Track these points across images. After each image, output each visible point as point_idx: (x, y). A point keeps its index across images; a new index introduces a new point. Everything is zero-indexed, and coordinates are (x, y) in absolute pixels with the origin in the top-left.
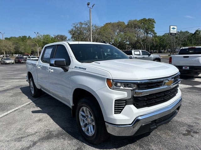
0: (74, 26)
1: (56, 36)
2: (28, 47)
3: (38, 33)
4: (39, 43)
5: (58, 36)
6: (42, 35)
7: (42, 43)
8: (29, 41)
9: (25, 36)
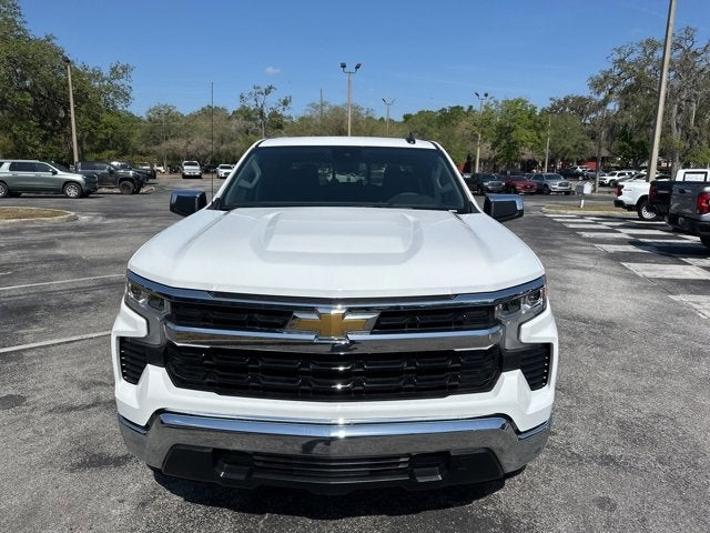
0: (617, 57)
1: (560, 102)
2: (458, 144)
3: (486, 95)
4: (486, 130)
5: (566, 100)
6: (500, 102)
7: (494, 128)
8: (464, 124)
9: (458, 107)
